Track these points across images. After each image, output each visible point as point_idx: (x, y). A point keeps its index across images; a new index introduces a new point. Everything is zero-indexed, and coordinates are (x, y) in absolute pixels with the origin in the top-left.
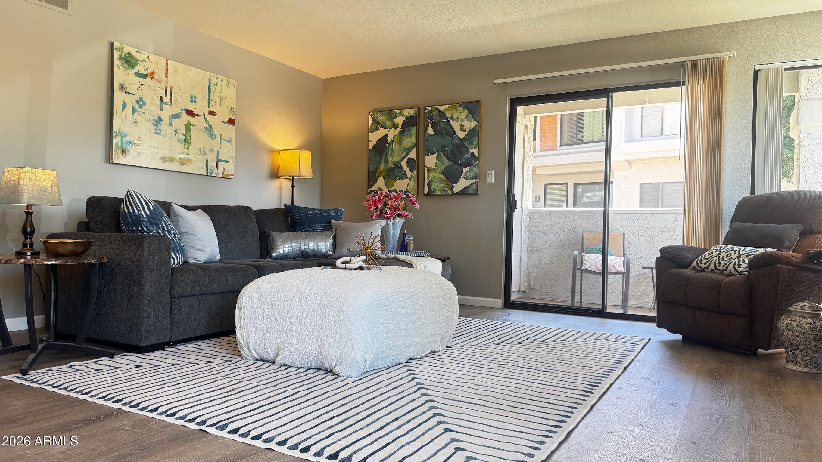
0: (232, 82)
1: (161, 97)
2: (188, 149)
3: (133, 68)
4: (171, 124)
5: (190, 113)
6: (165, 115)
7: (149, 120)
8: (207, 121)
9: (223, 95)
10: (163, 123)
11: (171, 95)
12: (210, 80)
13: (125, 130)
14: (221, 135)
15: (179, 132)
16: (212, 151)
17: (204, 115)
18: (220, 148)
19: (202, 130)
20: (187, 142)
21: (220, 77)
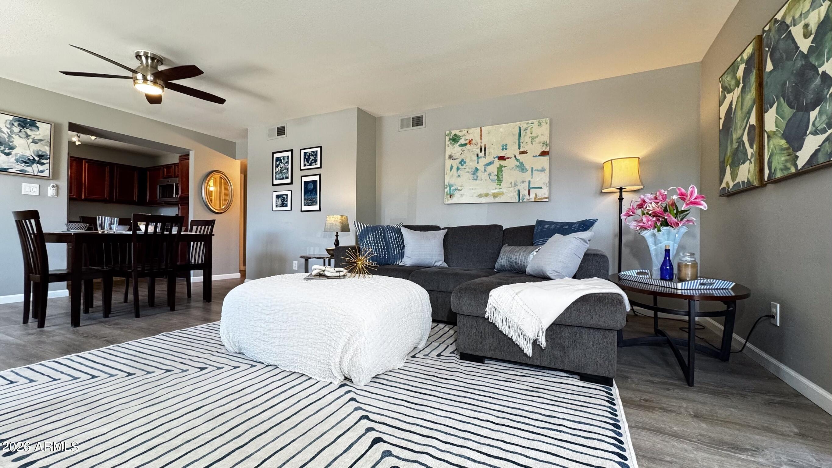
0: (544, 121)
1: (478, 155)
2: (500, 185)
3: (458, 142)
4: (485, 171)
5: (502, 158)
6: (480, 166)
7: (468, 172)
8: (518, 160)
9: (534, 135)
10: (479, 171)
11: (485, 150)
12: (520, 128)
13: (452, 182)
14: (532, 168)
15: (492, 174)
16: (523, 182)
17: (515, 156)
18: (532, 178)
19: (513, 168)
20: (499, 180)
21: (530, 121)
